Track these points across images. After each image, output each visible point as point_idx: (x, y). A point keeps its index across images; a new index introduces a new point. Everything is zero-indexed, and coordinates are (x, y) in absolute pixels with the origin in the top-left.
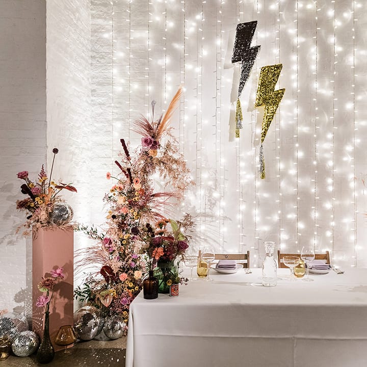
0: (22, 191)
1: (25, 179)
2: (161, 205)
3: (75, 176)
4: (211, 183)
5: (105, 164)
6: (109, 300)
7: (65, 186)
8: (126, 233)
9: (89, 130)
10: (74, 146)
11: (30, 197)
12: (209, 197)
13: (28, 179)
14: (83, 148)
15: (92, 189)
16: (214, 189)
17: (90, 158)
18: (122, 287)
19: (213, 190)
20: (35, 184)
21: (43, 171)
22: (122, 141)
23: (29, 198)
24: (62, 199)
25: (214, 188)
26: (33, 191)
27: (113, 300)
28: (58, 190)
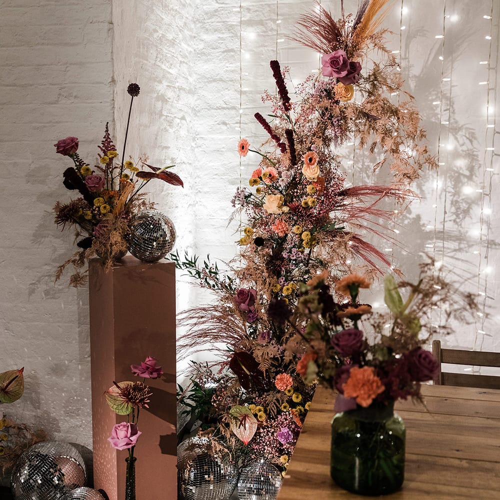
0: (64, 183)
1: (71, 156)
2: (362, 214)
3: (167, 148)
4: (461, 163)
5: (225, 123)
6: (250, 428)
7: (158, 172)
8: (286, 280)
9: (190, 49)
10: (165, 83)
11: (82, 197)
12: (454, 195)
13: (77, 156)
14: (181, 89)
15: (198, 176)
16: (465, 176)
17: (193, 109)
18: (277, 400)
19: (466, 180)
20: (92, 168)
21: (107, 137)
22: (275, 65)
23: (80, 200)
24: (147, 202)
25: (467, 173)
26: (90, 184)
27: (258, 429)
28: (141, 180)
